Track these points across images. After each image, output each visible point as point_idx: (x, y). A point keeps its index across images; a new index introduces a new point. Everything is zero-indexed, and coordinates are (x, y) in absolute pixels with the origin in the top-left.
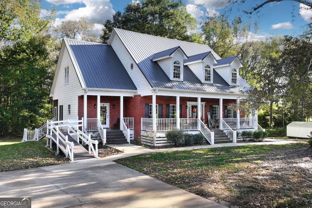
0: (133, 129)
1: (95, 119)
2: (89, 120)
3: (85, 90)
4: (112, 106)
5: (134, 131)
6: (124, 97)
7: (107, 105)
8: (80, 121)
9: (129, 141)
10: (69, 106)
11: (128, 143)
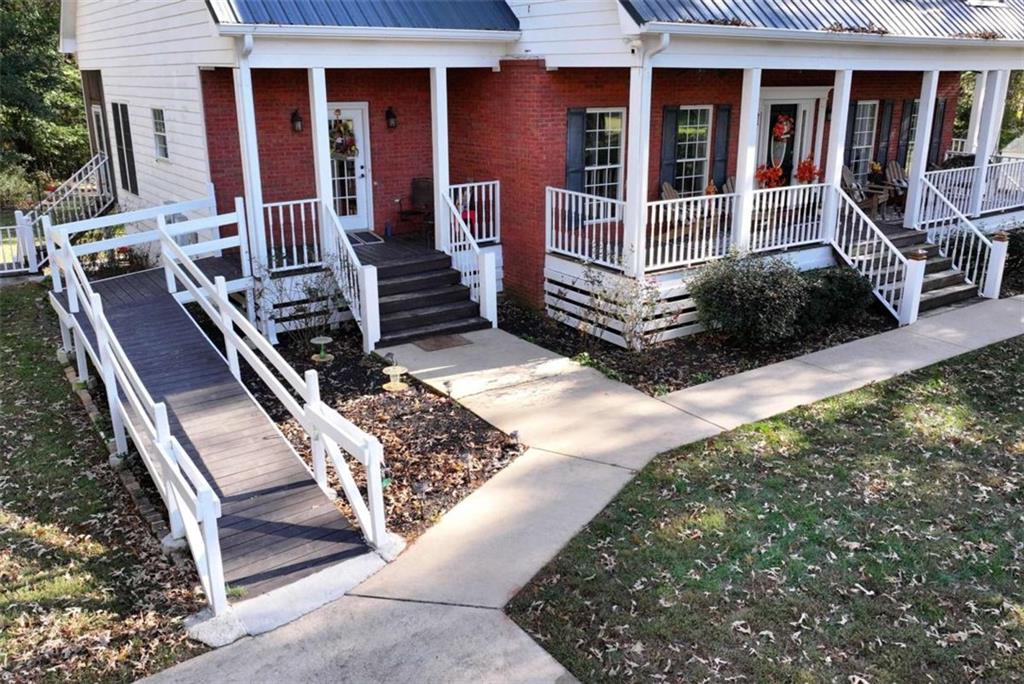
0: (497, 239)
1: (307, 206)
2: (275, 210)
3: (239, 39)
4: (380, 117)
5: (503, 249)
6: (451, 72)
7: (357, 114)
8: (227, 219)
9: (490, 311)
10: (158, 115)
11: (487, 325)
